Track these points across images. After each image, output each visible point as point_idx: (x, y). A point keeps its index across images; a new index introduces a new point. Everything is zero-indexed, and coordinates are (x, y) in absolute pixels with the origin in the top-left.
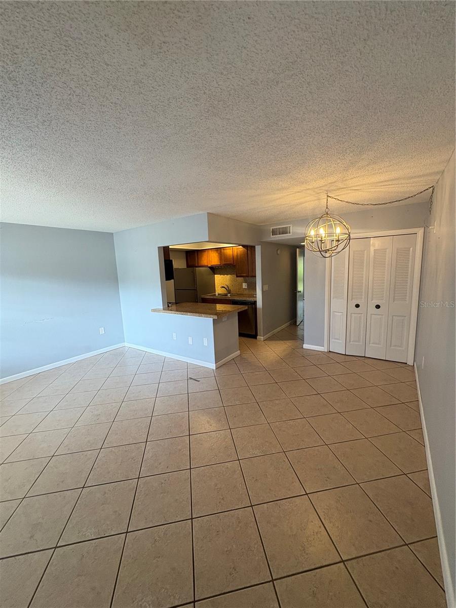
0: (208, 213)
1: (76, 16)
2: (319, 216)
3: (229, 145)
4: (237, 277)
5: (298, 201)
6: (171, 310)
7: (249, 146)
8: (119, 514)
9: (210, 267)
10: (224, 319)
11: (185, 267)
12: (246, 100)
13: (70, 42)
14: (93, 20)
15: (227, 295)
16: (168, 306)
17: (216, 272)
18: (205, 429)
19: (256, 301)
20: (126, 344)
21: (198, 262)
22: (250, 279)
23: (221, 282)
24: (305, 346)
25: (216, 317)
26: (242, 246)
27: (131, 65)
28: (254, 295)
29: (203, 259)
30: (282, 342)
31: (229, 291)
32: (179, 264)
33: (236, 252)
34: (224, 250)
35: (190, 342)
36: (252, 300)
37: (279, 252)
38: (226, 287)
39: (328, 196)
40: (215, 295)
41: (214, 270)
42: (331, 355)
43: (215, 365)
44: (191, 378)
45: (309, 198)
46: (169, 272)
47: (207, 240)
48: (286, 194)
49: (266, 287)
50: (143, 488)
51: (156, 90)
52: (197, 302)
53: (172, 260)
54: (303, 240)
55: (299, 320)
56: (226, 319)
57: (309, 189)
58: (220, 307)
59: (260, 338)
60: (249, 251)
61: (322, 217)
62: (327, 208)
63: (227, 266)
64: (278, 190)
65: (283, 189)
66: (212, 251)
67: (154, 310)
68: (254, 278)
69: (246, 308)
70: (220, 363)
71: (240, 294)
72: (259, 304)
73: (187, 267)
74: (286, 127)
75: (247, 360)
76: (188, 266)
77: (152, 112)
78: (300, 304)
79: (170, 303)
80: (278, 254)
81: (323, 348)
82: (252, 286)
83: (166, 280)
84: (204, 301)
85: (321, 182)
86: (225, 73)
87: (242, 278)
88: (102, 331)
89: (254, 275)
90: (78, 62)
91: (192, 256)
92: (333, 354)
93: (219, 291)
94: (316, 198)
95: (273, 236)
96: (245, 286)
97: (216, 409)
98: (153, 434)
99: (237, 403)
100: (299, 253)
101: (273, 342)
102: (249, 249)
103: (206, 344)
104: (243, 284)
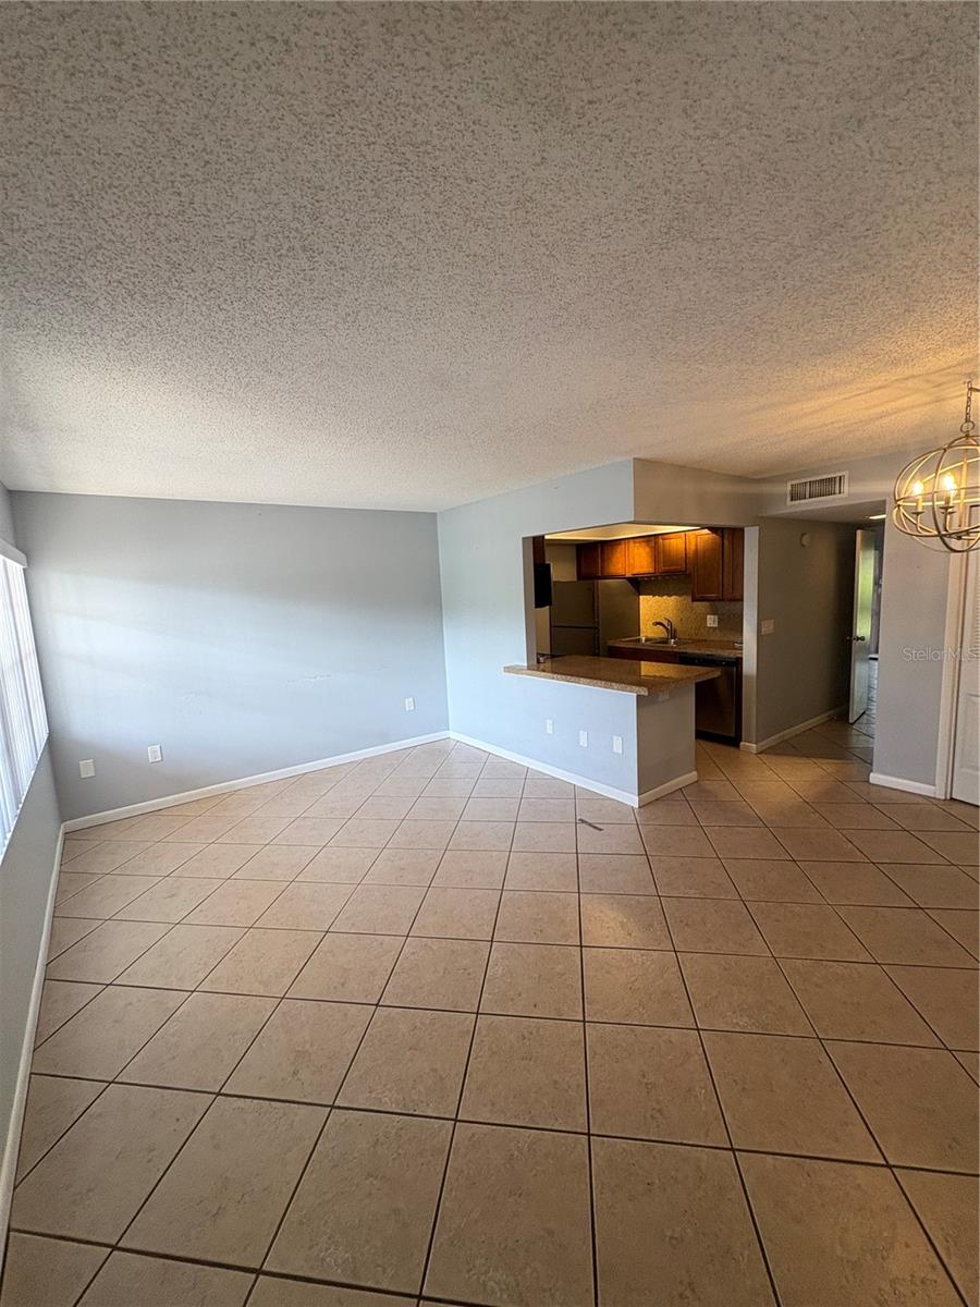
0: (635, 459)
1: (426, 99)
2: (944, 443)
3: (708, 299)
4: (693, 600)
5: (872, 411)
6: (544, 671)
7: (758, 293)
8: (442, 1079)
9: (628, 579)
10: (663, 697)
11: (575, 579)
12: (767, 185)
13: (407, 156)
14: (456, 98)
15: (666, 643)
16: (538, 662)
17: (641, 589)
18: (616, 941)
19: (742, 658)
20: (453, 735)
21: (602, 568)
22: (727, 607)
23: (654, 612)
24: (875, 778)
25: (644, 692)
26: (710, 529)
27: (516, 169)
28: (736, 644)
29: (614, 561)
30: (808, 761)
31: (672, 633)
32: (562, 572)
33: (693, 543)
34: (663, 539)
35: (583, 742)
36: (731, 655)
37: (806, 540)
38: (665, 623)
39: (971, 389)
40: (639, 640)
41: (639, 584)
42: (955, 809)
43: (636, 798)
44: (583, 821)
45: (907, 399)
46: (542, 589)
47: (632, 519)
48: (842, 397)
49: (768, 627)
50: (485, 1036)
51: (559, 209)
52: (598, 655)
53: (549, 565)
54: (880, 507)
55: (856, 709)
56: (668, 697)
57: (913, 377)
58: (648, 668)
59: (749, 746)
60: (726, 542)
61: (950, 446)
62: (967, 421)
63: (670, 576)
64: (819, 389)
65: (835, 384)
66: (635, 543)
67: (508, 669)
68: (738, 604)
69: (716, 673)
70: (649, 795)
71: (699, 641)
72: (750, 665)
73: (579, 578)
74: (867, 230)
75: (716, 796)
76: (580, 576)
77: (545, 258)
78: (861, 671)
79: (543, 655)
80: (803, 546)
81: (933, 788)
82: (734, 623)
83: (536, 607)
84: (615, 653)
85: (954, 355)
86: (722, 132)
87: (707, 604)
88: (409, 704)
89: (738, 597)
90: (417, 189)
91: (591, 555)
92: (963, 806)
93: (648, 631)
94: (929, 399)
95: (794, 502)
96: (712, 621)
97: (642, 899)
98: (505, 928)
99: (691, 893)
100: (862, 540)
101: (784, 760)
102: (726, 536)
103: (617, 748)
104: (708, 617)
